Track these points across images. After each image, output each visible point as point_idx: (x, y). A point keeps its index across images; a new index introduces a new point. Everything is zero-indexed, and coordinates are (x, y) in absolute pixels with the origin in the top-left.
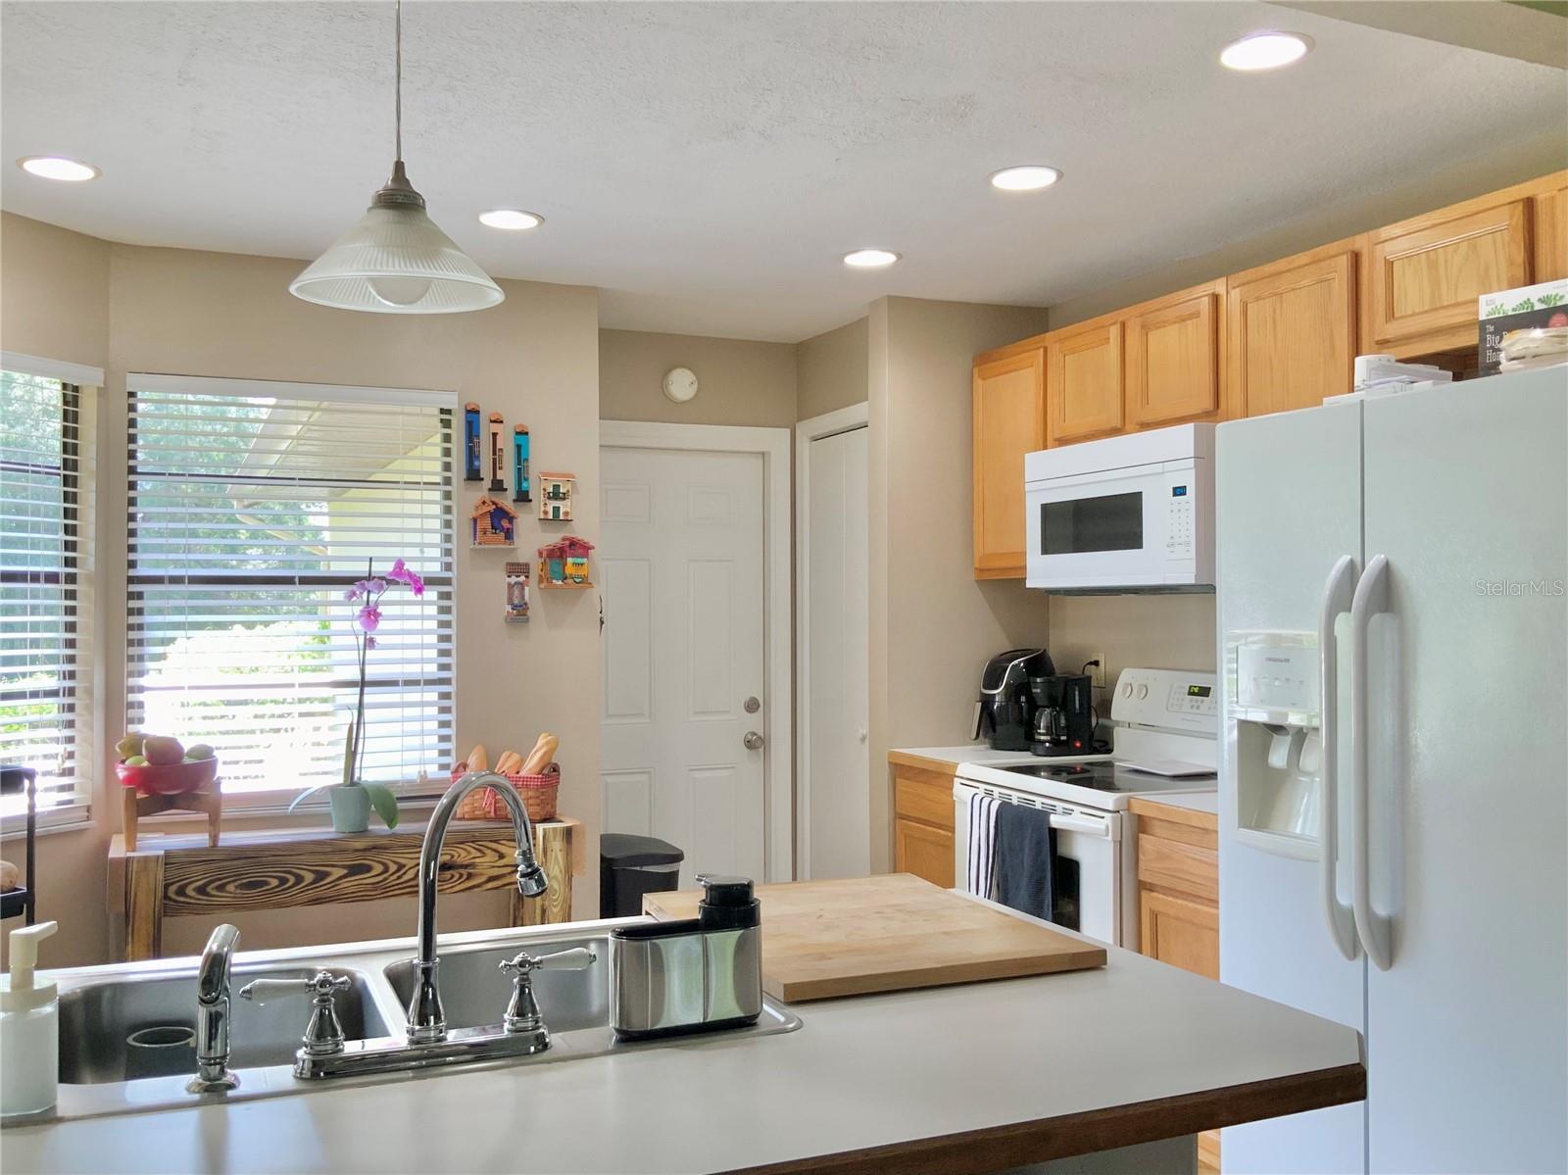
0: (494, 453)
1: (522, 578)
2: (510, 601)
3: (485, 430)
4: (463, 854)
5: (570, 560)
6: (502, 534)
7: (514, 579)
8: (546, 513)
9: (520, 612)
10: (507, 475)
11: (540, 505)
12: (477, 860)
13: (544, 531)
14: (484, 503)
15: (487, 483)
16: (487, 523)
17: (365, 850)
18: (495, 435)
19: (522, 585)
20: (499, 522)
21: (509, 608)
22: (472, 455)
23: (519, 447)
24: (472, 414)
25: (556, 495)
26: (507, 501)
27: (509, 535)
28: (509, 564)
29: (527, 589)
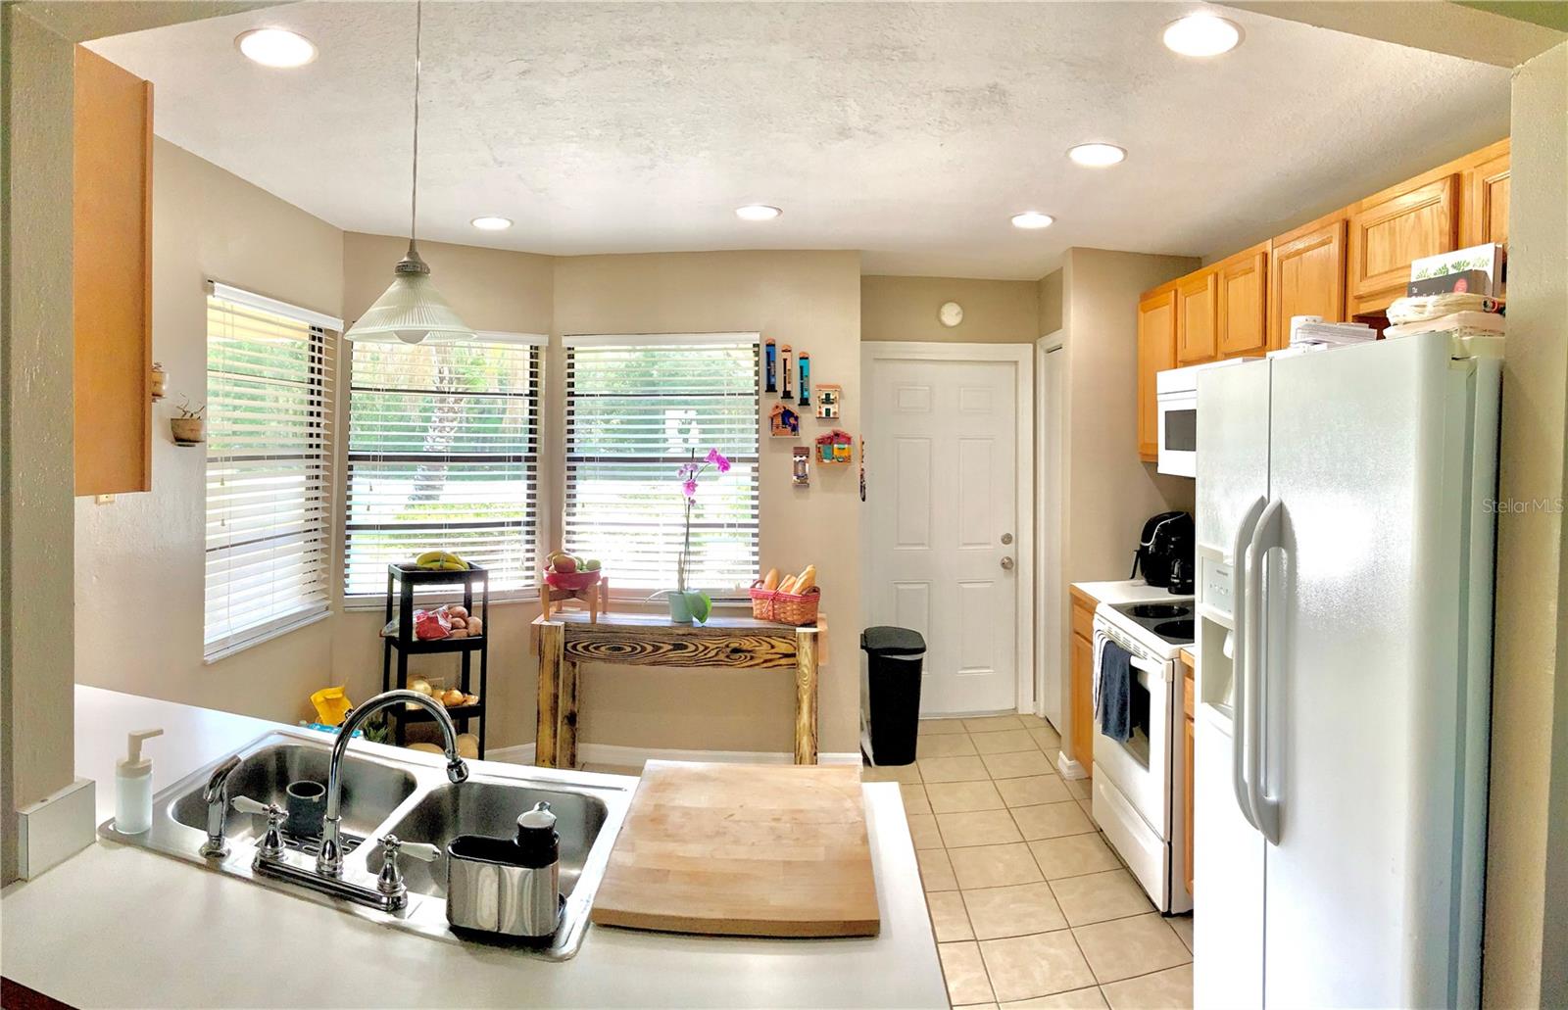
0: (785, 373)
1: (804, 458)
2: (796, 474)
3: (779, 356)
4: (748, 643)
5: (835, 446)
6: (789, 429)
7: (798, 459)
8: (820, 413)
9: (803, 481)
10: (794, 389)
11: (817, 408)
12: (757, 648)
13: (820, 425)
14: (777, 407)
15: (780, 393)
16: (779, 421)
17: (684, 635)
18: (785, 360)
19: (804, 463)
20: (787, 420)
21: (795, 478)
22: (770, 374)
23: (801, 368)
24: (771, 346)
25: (828, 400)
26: (793, 406)
27: (795, 428)
28: (795, 448)
29: (807, 465)
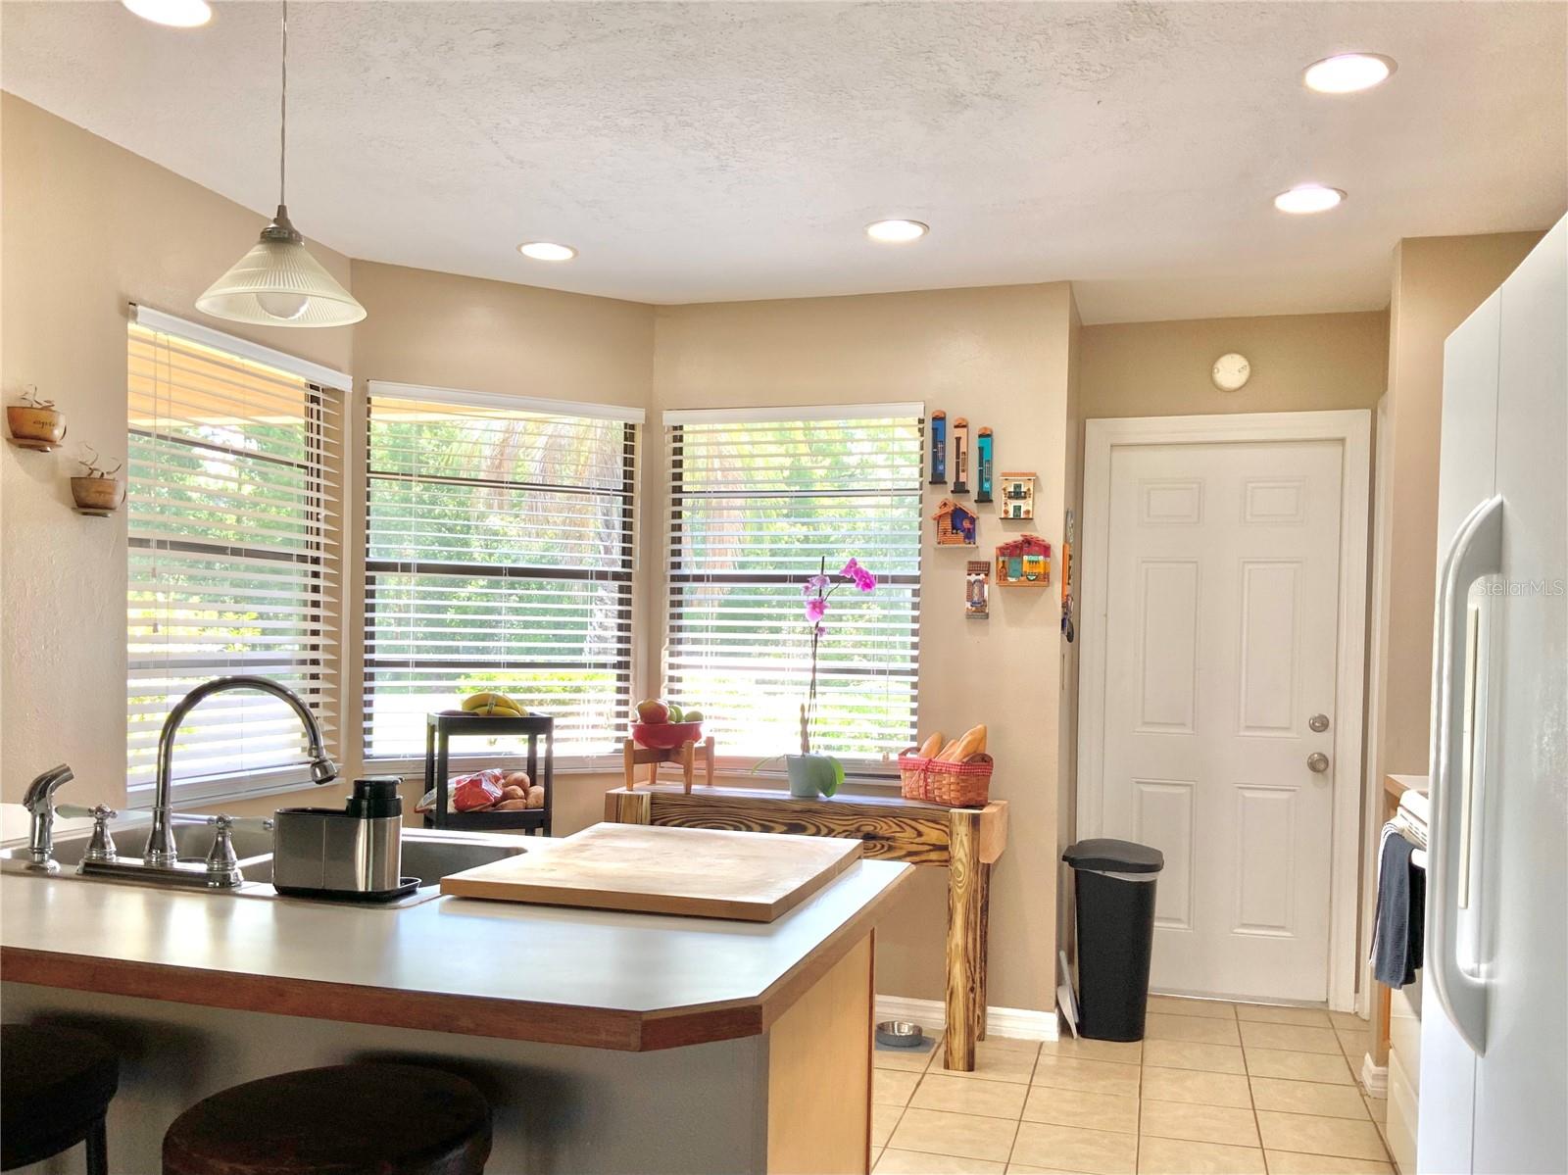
0: (958, 457)
1: (982, 577)
2: (970, 598)
3: (951, 434)
4: (885, 827)
5: (1026, 558)
6: (961, 534)
7: (973, 578)
8: (1006, 512)
9: (979, 610)
10: (971, 478)
11: (1002, 505)
12: (898, 835)
13: (1005, 530)
14: (945, 504)
15: (951, 486)
16: (947, 523)
17: (801, 812)
18: (958, 439)
19: (982, 583)
20: (959, 524)
21: (968, 605)
22: (937, 459)
23: (981, 450)
24: (939, 420)
25: (1017, 494)
26: (969, 504)
27: (970, 535)
28: (970, 563)
29: (986, 587)
